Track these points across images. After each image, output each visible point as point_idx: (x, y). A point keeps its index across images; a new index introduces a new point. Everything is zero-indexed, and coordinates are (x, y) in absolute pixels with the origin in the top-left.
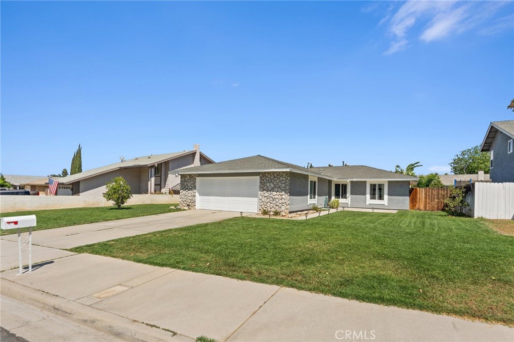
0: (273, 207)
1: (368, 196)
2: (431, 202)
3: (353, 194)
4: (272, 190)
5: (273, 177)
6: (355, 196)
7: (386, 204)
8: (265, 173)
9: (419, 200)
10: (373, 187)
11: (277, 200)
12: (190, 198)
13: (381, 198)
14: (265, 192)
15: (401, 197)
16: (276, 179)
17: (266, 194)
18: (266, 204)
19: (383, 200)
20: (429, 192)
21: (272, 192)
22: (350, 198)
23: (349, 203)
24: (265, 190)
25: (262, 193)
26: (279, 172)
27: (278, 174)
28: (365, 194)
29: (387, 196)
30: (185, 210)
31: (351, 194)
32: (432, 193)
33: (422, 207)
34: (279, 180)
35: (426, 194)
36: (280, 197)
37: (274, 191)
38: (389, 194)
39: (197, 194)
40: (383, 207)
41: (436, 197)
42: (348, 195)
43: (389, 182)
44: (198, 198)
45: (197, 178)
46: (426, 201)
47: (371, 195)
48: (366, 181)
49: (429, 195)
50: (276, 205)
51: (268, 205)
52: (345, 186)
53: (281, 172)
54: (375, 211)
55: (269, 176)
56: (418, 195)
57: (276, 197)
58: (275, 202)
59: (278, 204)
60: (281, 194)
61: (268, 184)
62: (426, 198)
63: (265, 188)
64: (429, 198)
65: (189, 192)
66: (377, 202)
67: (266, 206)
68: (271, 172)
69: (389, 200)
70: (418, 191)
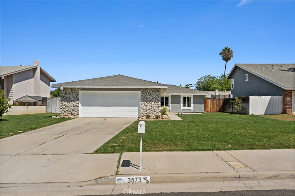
0: (152, 113)
1: (182, 104)
2: (214, 107)
3: (172, 104)
4: (151, 101)
5: (152, 92)
6: (174, 105)
7: (192, 109)
8: (145, 88)
9: (208, 106)
10: (184, 98)
11: (155, 108)
12: (72, 108)
13: (189, 105)
14: (145, 102)
15: (200, 105)
16: (154, 93)
17: (146, 104)
18: (146, 111)
19: (190, 106)
20: (212, 102)
21: (151, 103)
22: (170, 106)
23: (170, 110)
24: (146, 101)
25: (143, 103)
26: (156, 88)
27: (156, 89)
28: (180, 103)
29: (192, 104)
30: (72, 119)
31: (171, 104)
32: (214, 102)
33: (209, 111)
34: (156, 94)
35: (211, 103)
36: (157, 106)
37: (152, 102)
38: (194, 104)
39: (80, 105)
40: (190, 111)
41: (216, 104)
42: (169, 104)
43: (193, 95)
44: (81, 108)
45: (80, 91)
46: (211, 107)
47: (183, 104)
48: (180, 95)
49: (212, 103)
50: (154, 112)
51: (148, 111)
52: (167, 98)
53: (158, 88)
54: (196, 113)
55: (149, 91)
56: (207, 103)
57: (154, 105)
58: (153, 109)
59: (156, 111)
60: (158, 103)
61: (148, 97)
62: (211, 105)
63: (145, 99)
64: (212, 105)
65: (71, 103)
66: (186, 108)
67: (146, 113)
68: (150, 88)
69: (194, 107)
70: (207, 101)
